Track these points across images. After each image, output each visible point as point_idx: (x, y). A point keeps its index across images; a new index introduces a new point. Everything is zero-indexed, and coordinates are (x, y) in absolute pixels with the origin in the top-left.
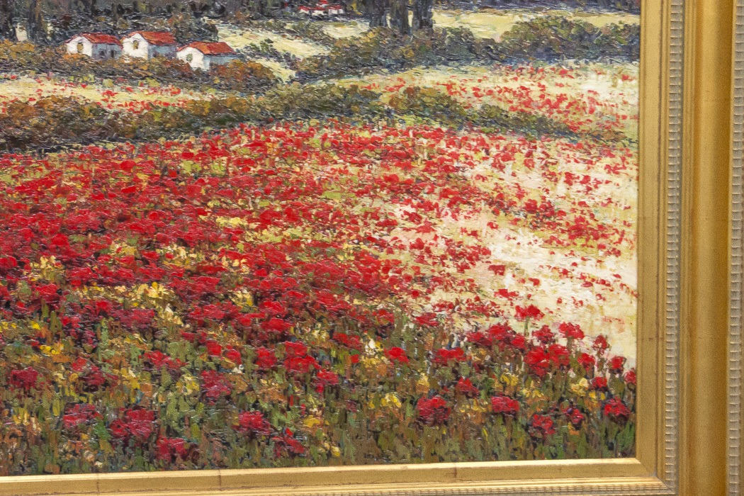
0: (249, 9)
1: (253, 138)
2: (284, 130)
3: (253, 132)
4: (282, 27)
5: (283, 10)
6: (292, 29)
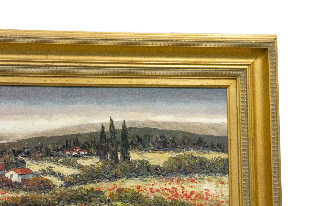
0: (41, 152)
4: (57, 161)
5: (58, 152)
6: (62, 162)
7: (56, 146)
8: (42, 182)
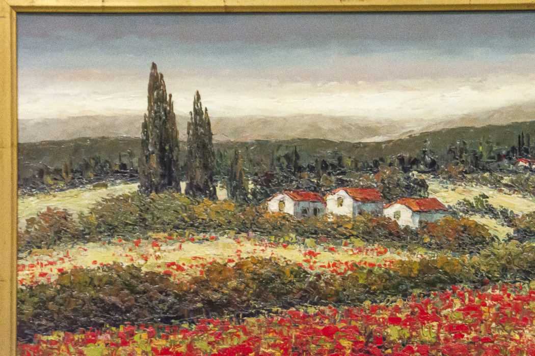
0: (463, 162)
1: (467, 301)
2: (501, 293)
3: (467, 294)
4: (499, 181)
5: (499, 163)
6: (510, 183)
7: (494, 149)
8: (465, 230)
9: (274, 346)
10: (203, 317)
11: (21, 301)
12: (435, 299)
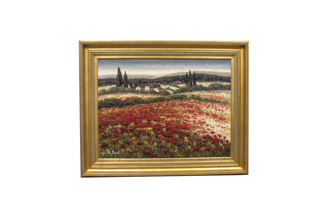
0: (166, 82)
2: (171, 102)
3: (166, 102)
5: (171, 82)
6: (173, 85)
9: (137, 110)
10: (126, 106)
11: (99, 103)
12: (161, 102)
